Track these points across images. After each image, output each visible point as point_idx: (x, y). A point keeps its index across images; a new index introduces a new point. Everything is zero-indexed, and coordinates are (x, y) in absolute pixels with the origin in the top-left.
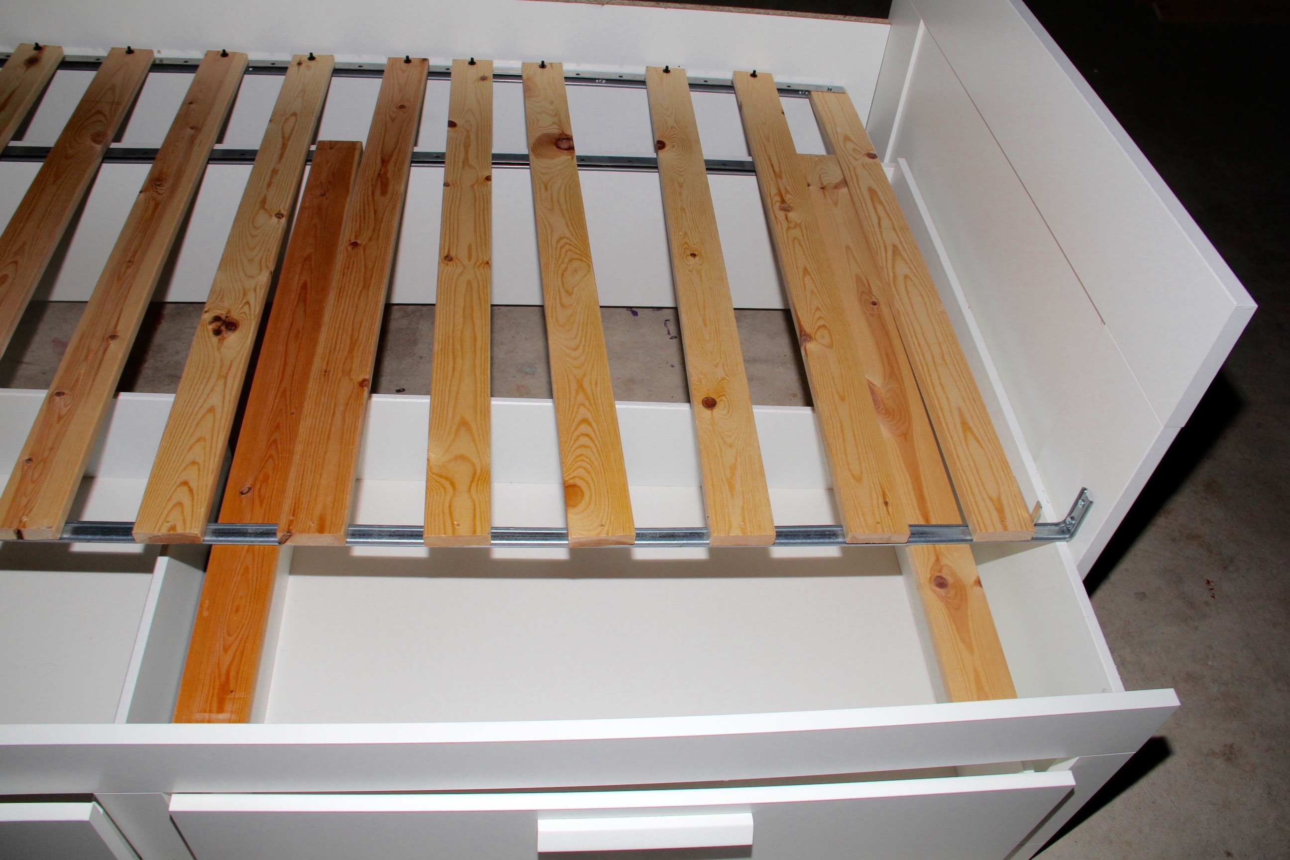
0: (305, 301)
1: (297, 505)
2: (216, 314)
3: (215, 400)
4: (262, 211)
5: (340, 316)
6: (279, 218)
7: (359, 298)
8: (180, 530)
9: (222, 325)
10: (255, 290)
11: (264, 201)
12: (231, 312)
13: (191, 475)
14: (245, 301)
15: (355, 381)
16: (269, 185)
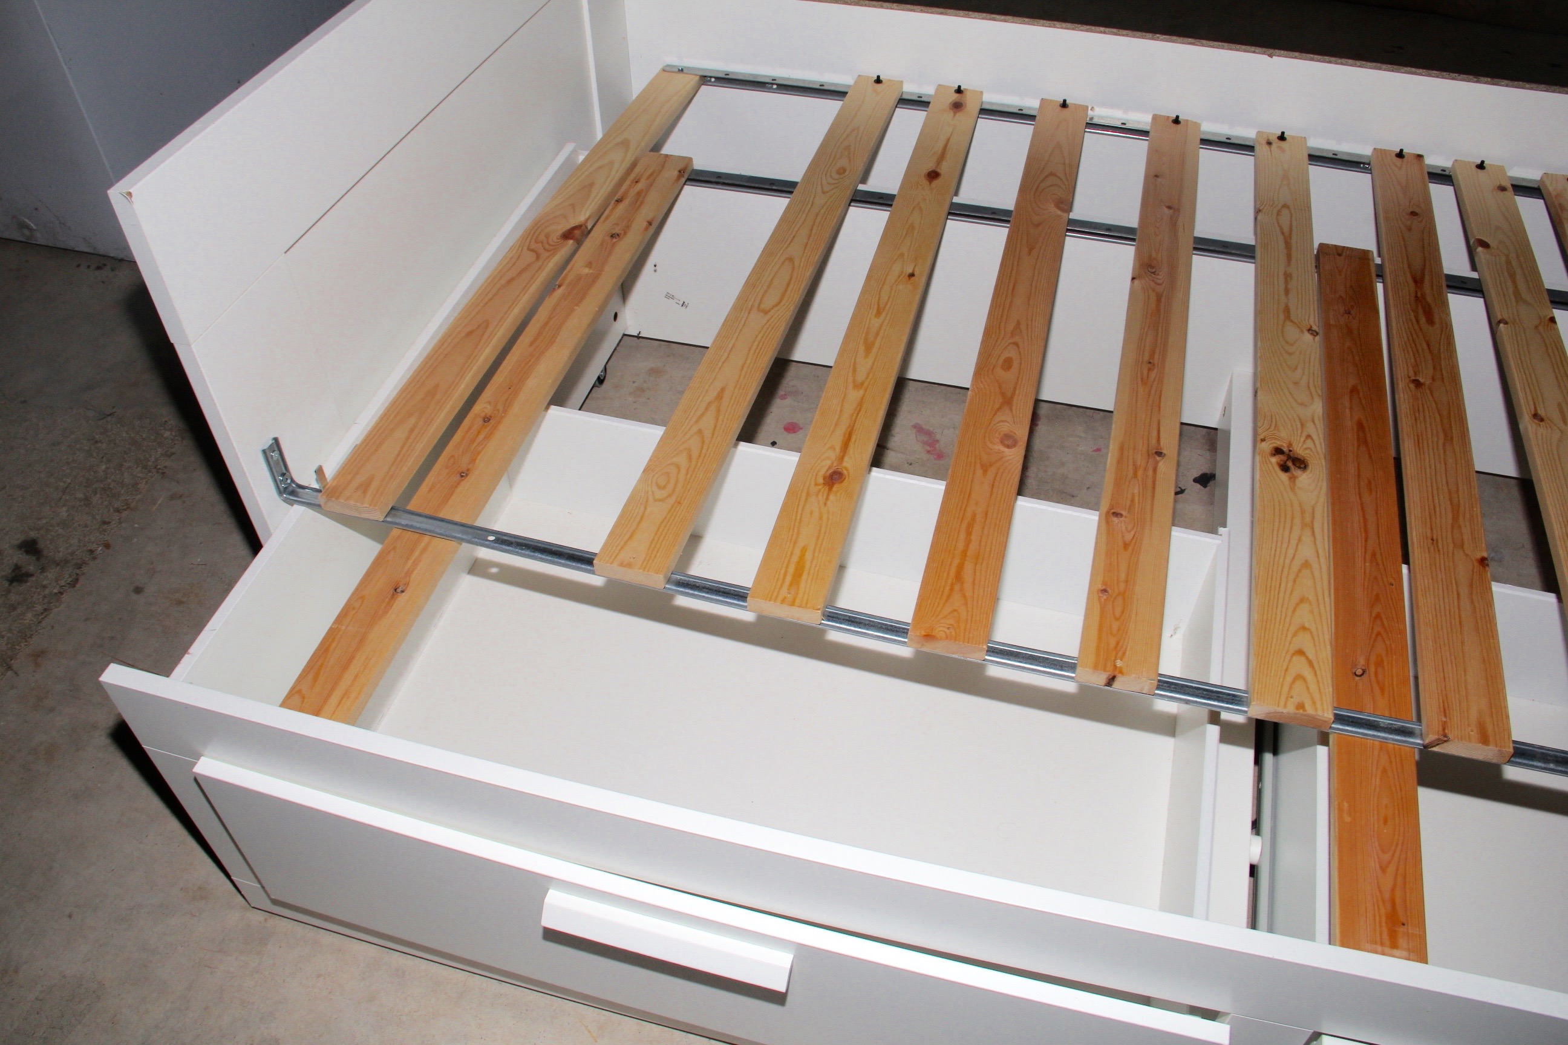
0: (1366, 442)
1: (1446, 705)
2: (1275, 445)
3: (1306, 552)
4: (1288, 323)
5: (1428, 472)
6: (1315, 336)
7: (1445, 452)
8: (1310, 710)
9: (1287, 460)
10: (1313, 421)
11: (1287, 311)
12: (1294, 445)
13: (1304, 641)
14: (1305, 434)
15: (1474, 559)
16: (1287, 291)
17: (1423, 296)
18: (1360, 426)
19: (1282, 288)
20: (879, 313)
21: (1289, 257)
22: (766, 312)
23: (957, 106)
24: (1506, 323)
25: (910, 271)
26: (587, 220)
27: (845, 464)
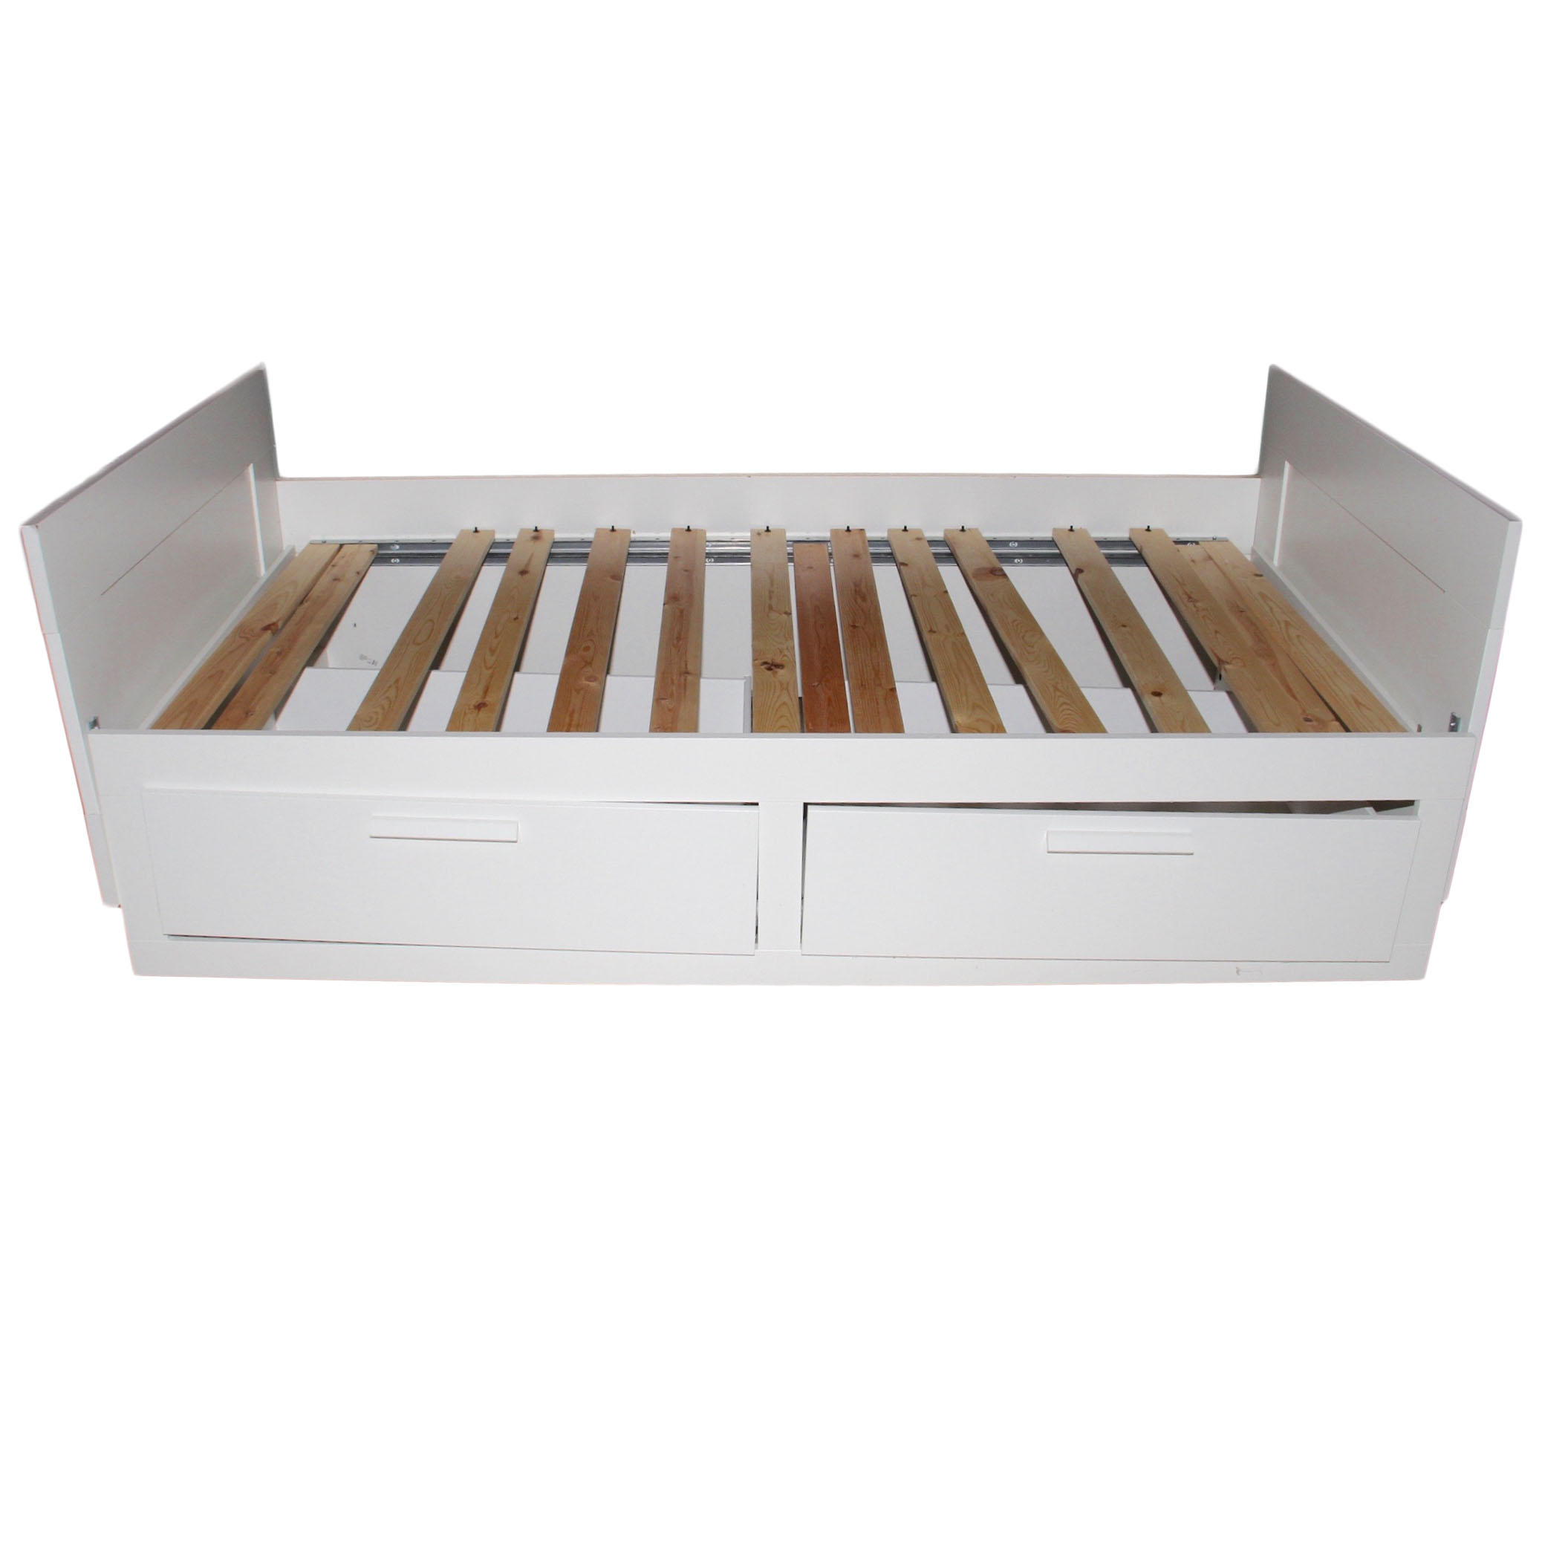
2: (765, 661)
3: (784, 699)
4: (771, 611)
6: (789, 615)
9: (773, 666)
10: (788, 648)
11: (770, 606)
12: (778, 660)
14: (782, 654)
15: (887, 689)
20: (496, 637)
22: (419, 644)
23: (536, 538)
24: (915, 596)
25: (515, 616)
26: (278, 621)
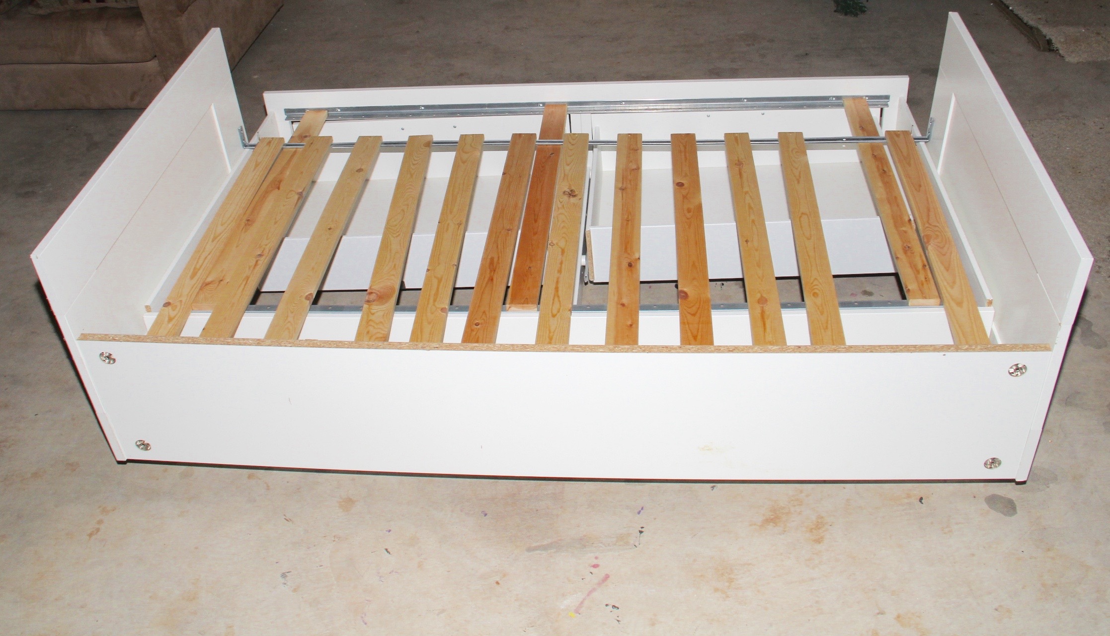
10: (557, 209)
12: (567, 198)
16: (561, 263)
17: (491, 271)
18: (536, 221)
19: (563, 265)
21: (557, 282)
27: (737, 169)
